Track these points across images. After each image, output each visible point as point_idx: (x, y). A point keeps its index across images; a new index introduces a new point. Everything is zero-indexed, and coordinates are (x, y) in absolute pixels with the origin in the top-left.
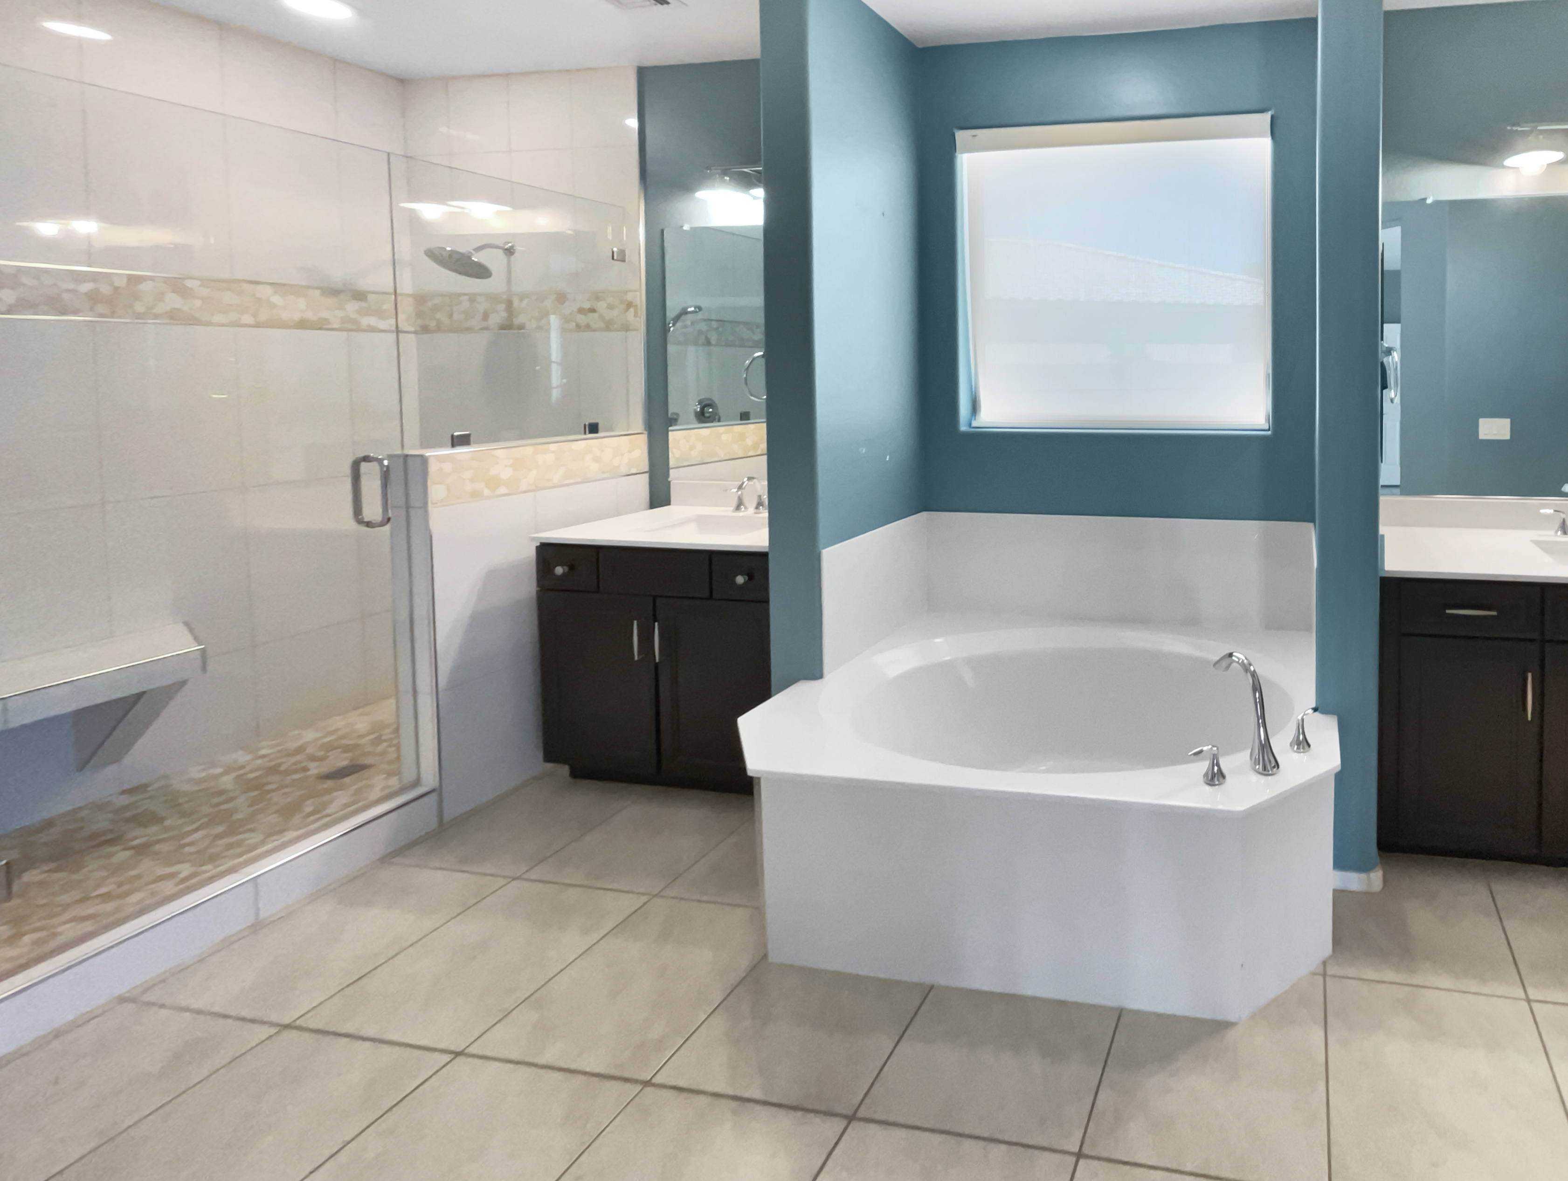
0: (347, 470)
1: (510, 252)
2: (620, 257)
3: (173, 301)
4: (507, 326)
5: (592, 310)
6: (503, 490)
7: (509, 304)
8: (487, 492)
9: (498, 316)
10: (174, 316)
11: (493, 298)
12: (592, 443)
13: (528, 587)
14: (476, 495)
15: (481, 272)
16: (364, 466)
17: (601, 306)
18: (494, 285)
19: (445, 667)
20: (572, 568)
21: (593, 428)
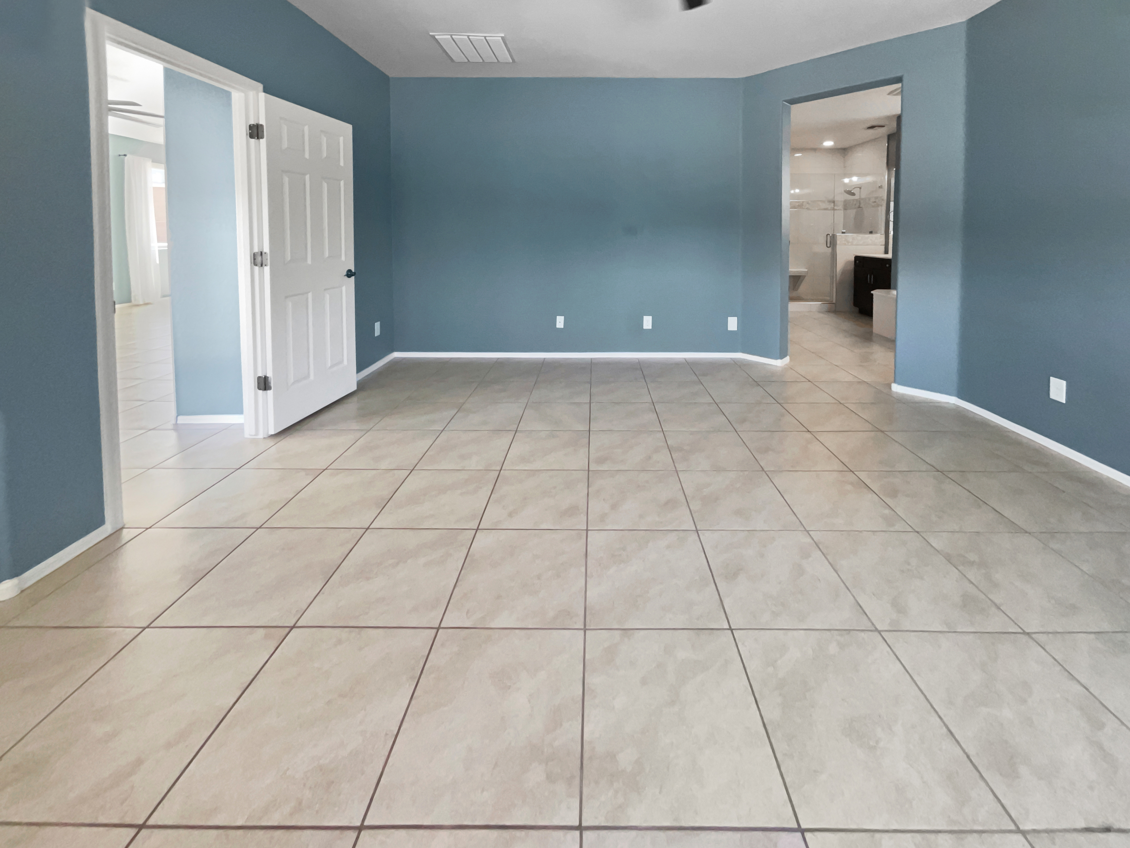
0: (826, 236)
1: (860, 188)
2: (880, 187)
3: (807, 206)
4: (859, 207)
5: (875, 202)
6: (850, 244)
7: (860, 201)
8: (847, 244)
9: (858, 205)
10: (808, 209)
11: (857, 200)
12: (871, 235)
13: (852, 267)
14: (845, 244)
15: (853, 194)
16: (828, 235)
17: (877, 200)
18: (856, 197)
19: (838, 280)
20: (860, 262)
21: (871, 232)
